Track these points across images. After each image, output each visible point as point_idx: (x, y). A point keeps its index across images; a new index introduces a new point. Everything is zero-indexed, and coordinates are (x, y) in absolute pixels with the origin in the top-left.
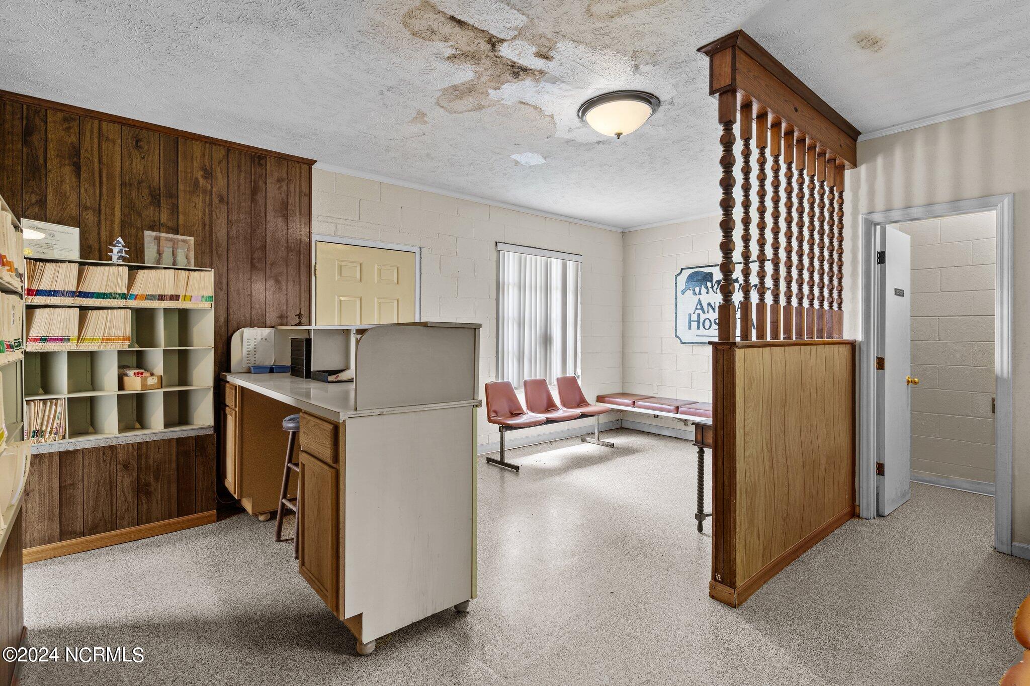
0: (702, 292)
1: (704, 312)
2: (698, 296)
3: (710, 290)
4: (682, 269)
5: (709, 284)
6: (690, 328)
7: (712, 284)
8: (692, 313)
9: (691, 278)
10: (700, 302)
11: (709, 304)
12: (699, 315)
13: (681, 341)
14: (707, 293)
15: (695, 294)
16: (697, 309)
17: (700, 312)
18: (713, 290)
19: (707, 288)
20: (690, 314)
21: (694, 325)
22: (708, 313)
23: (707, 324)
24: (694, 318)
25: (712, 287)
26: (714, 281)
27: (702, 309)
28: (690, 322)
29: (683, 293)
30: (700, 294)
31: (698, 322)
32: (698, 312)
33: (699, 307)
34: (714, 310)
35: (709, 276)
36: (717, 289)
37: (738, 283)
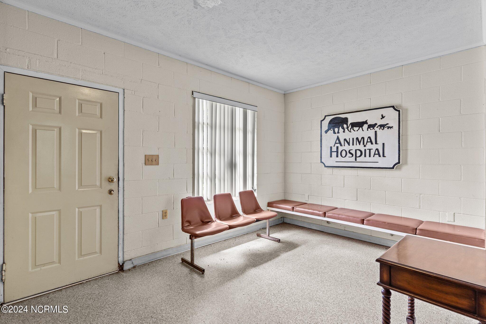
0: (339, 132)
1: (341, 145)
2: (337, 134)
3: (346, 130)
4: (325, 116)
5: (345, 126)
6: (331, 156)
7: (347, 125)
8: (333, 146)
9: (331, 122)
10: (338, 138)
11: (345, 140)
12: (337, 147)
13: (325, 165)
14: (344, 132)
15: (334, 133)
16: (336, 143)
17: (338, 145)
18: (348, 130)
19: (343, 128)
20: (331, 148)
21: (334, 154)
22: (344, 146)
23: (344, 153)
24: (334, 149)
25: (347, 128)
26: (349, 123)
27: (340, 143)
28: (331, 152)
29: (326, 132)
30: (338, 133)
31: (337, 152)
32: (337, 145)
33: (337, 142)
34: (349, 144)
35: (345, 120)
36: (351, 129)
37: (367, 124)
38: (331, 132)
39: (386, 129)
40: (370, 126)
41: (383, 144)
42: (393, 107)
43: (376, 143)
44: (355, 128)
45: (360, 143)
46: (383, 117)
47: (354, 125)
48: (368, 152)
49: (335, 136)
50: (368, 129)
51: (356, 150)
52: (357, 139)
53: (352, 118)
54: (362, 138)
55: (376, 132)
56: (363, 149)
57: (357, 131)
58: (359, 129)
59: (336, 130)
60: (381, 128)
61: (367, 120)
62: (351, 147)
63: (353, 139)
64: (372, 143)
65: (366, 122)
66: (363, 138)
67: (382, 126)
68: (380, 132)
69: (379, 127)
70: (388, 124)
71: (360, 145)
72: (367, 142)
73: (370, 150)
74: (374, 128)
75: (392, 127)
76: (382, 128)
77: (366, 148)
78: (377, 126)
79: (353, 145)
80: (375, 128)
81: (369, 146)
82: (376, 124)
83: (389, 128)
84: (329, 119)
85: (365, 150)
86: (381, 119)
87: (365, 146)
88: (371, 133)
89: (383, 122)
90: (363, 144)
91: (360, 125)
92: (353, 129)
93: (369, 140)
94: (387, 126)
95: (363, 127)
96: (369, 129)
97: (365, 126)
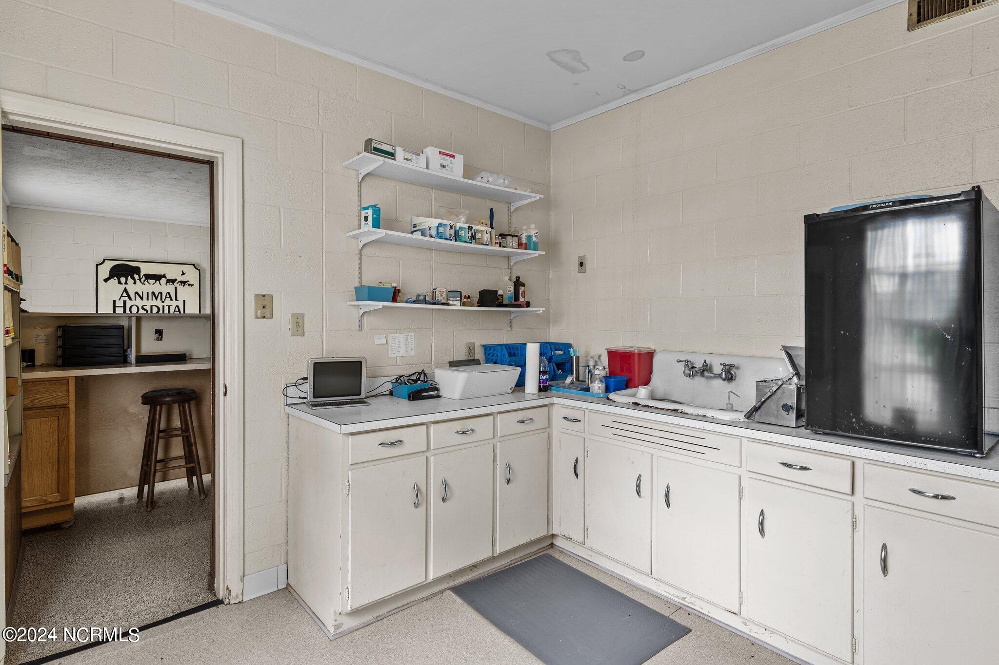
0: (128, 282)
1: (130, 299)
2: (124, 286)
3: (138, 281)
4: (104, 260)
5: (136, 277)
6: (114, 312)
7: (139, 276)
8: (117, 299)
9: (114, 269)
10: (125, 290)
11: (136, 293)
12: (125, 302)
14: (135, 283)
15: (120, 283)
16: (122, 296)
17: (127, 299)
19: (133, 278)
20: (114, 302)
21: (120, 310)
22: (135, 300)
23: (134, 309)
24: (120, 303)
25: (140, 279)
26: (142, 274)
27: (129, 296)
28: (115, 307)
29: (106, 280)
30: (126, 283)
31: (124, 307)
32: (123, 298)
33: (125, 294)
34: (142, 298)
35: (137, 270)
36: (144, 281)
37: (166, 278)
38: (114, 281)
39: (186, 286)
40: (169, 281)
41: (184, 301)
42: (194, 265)
43: (176, 300)
44: (149, 281)
45: (156, 298)
46: (183, 274)
47: (148, 277)
48: (166, 309)
49: (122, 287)
50: (166, 283)
51: (151, 306)
52: (153, 293)
53: (145, 269)
54: (159, 293)
55: (176, 288)
56: (160, 305)
57: (153, 284)
58: (155, 282)
59: (123, 280)
60: (181, 284)
61: (165, 274)
62: (145, 302)
63: (148, 293)
64: (171, 300)
65: (164, 276)
66: (161, 293)
67: (183, 283)
68: (180, 289)
69: (179, 283)
70: (188, 281)
71: (156, 300)
72: (166, 298)
73: (169, 306)
74: (173, 284)
75: (193, 285)
76: (183, 284)
77: (164, 304)
78: (177, 282)
79: (148, 299)
80: (175, 283)
81: (168, 302)
82: (176, 280)
83: (189, 285)
84: (110, 265)
85: (163, 306)
86: (182, 275)
87: (163, 302)
88: (170, 288)
89: (184, 278)
90: (161, 299)
91: (157, 278)
92: (148, 282)
93: (168, 296)
94: (188, 283)
95: (161, 281)
96: (168, 284)
97: (163, 281)
